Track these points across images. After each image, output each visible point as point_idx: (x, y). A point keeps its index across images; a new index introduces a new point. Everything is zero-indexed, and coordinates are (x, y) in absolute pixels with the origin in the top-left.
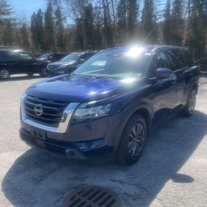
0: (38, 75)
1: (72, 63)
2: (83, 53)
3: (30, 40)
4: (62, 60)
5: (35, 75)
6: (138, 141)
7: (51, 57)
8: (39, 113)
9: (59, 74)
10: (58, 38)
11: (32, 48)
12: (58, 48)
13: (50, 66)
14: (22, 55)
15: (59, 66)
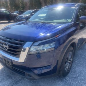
0: (13, 21)
1: (28, 15)
2: (33, 11)
3: (9, 5)
4: (24, 14)
5: (11, 21)
6: (70, 62)
7: (19, 13)
8: (6, 48)
9: (22, 21)
10: (21, 4)
11: (10, 9)
12: (22, 8)
13: (18, 17)
14: (5, 12)
15: (22, 17)
